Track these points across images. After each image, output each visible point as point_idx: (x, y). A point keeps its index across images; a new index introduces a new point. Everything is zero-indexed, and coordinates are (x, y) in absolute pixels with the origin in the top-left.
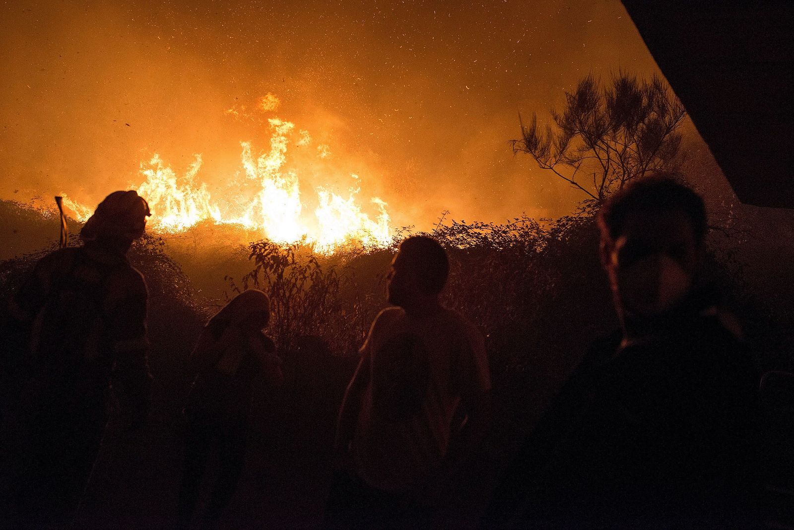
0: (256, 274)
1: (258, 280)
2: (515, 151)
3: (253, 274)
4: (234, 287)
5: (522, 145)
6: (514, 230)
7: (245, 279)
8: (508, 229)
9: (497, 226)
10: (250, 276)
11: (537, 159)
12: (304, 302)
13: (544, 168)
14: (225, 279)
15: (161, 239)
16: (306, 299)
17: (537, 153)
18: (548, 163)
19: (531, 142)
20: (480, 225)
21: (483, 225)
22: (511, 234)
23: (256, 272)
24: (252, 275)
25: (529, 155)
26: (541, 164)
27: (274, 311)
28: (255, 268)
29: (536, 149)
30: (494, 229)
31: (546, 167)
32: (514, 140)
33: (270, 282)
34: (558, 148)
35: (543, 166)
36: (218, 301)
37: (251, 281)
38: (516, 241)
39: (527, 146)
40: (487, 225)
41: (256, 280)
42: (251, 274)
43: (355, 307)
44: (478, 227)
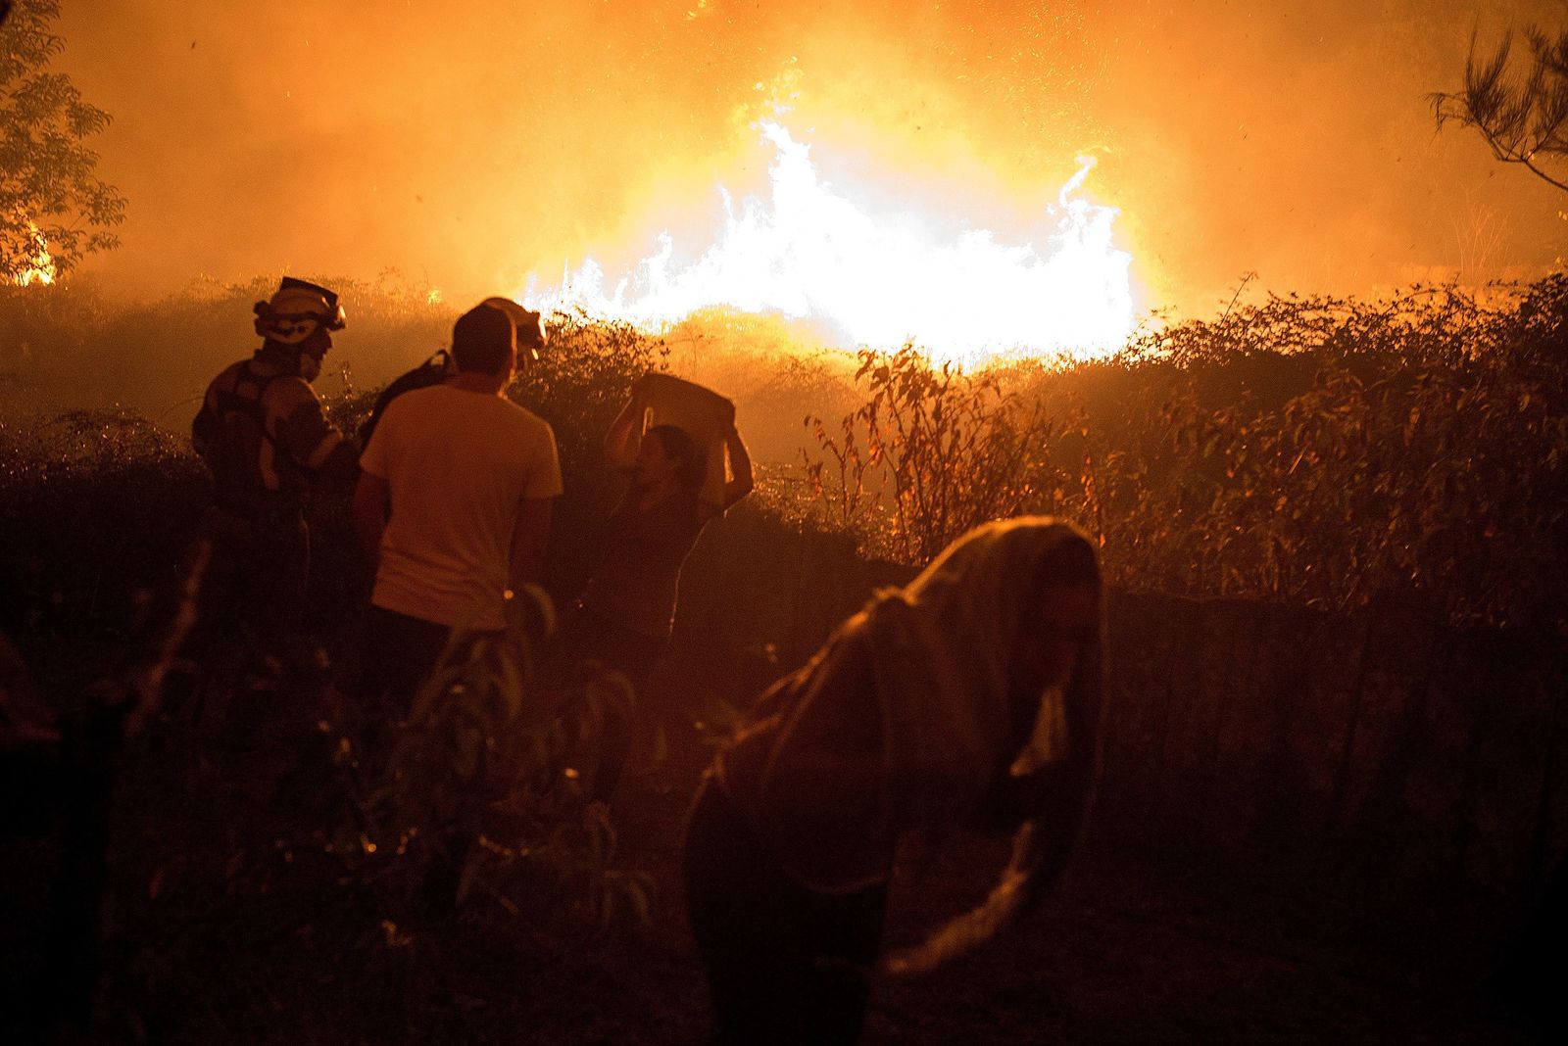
0: (873, 413)
1: (877, 423)
2: (1441, 119)
3: (868, 411)
4: (824, 440)
5: (1459, 106)
6: (1408, 311)
7: (848, 422)
8: (1394, 311)
9: (1362, 304)
10: (861, 416)
11: (1490, 140)
12: (971, 473)
13: (1507, 160)
14: (806, 423)
15: (662, 343)
16: (975, 465)
17: (1494, 126)
18: (1517, 150)
19: (1482, 102)
20: (1324, 302)
21: (1330, 303)
22: (1401, 319)
23: (874, 406)
24: (865, 415)
25: (1474, 130)
26: (1500, 148)
27: (910, 491)
28: (871, 397)
29: (1492, 115)
30: (1358, 311)
31: (1512, 157)
32: (1441, 95)
33: (900, 429)
34: (1547, 115)
35: (1505, 154)
36: (787, 468)
37: (862, 427)
38: (1413, 334)
39: (1471, 110)
40: (1341, 302)
41: (873, 424)
42: (862, 411)
43: (1083, 480)
44: (1320, 308)
